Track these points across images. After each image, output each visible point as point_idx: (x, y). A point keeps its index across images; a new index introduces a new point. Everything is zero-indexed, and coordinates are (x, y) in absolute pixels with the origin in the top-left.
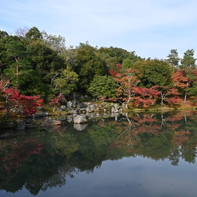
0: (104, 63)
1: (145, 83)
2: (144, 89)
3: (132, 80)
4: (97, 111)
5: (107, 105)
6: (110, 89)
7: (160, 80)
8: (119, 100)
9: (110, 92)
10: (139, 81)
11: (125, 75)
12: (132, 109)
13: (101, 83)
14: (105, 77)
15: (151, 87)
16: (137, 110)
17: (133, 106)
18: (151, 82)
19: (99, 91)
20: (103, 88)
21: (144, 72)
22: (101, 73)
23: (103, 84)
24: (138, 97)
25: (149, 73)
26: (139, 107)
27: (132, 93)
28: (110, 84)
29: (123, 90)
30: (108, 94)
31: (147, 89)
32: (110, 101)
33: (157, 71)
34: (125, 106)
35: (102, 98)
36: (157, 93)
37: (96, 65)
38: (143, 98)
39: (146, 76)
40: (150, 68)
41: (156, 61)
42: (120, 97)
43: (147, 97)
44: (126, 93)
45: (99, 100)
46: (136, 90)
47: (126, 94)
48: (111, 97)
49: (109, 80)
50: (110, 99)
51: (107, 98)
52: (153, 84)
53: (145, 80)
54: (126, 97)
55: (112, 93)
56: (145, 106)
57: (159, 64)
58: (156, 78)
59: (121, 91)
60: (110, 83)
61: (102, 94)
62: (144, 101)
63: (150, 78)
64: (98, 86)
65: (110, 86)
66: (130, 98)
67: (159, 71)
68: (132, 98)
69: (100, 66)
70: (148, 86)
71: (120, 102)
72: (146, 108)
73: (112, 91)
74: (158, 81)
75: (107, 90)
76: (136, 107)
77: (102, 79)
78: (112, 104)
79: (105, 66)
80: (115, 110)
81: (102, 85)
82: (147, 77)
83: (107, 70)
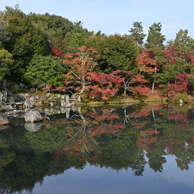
0: (46, 38)
1: (103, 66)
2: (102, 74)
3: (86, 62)
4: (39, 106)
5: (52, 97)
6: (55, 75)
7: (123, 62)
8: (70, 89)
9: (55, 79)
10: (96, 64)
11: (77, 56)
12: (86, 102)
13: (43, 67)
14: (48, 58)
15: (110, 72)
16: (93, 104)
17: (88, 98)
18: (111, 66)
19: (40, 78)
20: (46, 73)
21: (102, 51)
22: (42, 51)
23: (46, 67)
24: (96, 87)
25: (109, 54)
26: (95, 100)
27: (86, 80)
28: (56, 68)
29: (74, 76)
30: (53, 82)
31: (106, 75)
32: (57, 92)
33: (118, 51)
34: (77, 98)
35: (47, 87)
36: (120, 81)
37: (35, 41)
38: (101, 87)
39: (104, 57)
40: (109, 46)
41: (117, 37)
42: (69, 85)
43: (106, 85)
44: (79, 80)
45: (42, 91)
46: (93, 76)
47: (79, 82)
48: (58, 86)
49: (54, 63)
50: (57, 89)
51: (53, 87)
52: (115, 68)
53: (102, 62)
54: (78, 85)
55: (58, 80)
56: (104, 98)
57: (121, 42)
58: (117, 60)
59: (72, 77)
60: (56, 66)
61: (45, 82)
62: (103, 91)
63: (110, 61)
64: (38, 70)
65: (56, 70)
66: (84, 87)
67: (121, 51)
68: (88, 88)
69: (41, 43)
70: (107, 70)
71: (70, 93)
72: (106, 101)
73: (59, 77)
74: (121, 64)
75: (51, 76)
76: (92, 100)
77: (44, 60)
78: (59, 95)
79: (47, 43)
81: (45, 70)
82: (106, 59)
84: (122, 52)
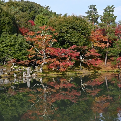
0: (13, 19)
1: (62, 42)
2: (61, 50)
3: (46, 39)
4: (5, 77)
5: (18, 69)
6: (20, 50)
7: (78, 39)
8: (32, 63)
9: (20, 54)
10: (55, 41)
11: (38, 34)
12: (47, 73)
13: (10, 43)
14: (15, 36)
15: (68, 47)
16: (53, 74)
17: (49, 70)
18: (69, 42)
19: (7, 53)
20: (12, 49)
21: (61, 30)
22: (9, 30)
23: (12, 44)
24: (54, 60)
25: (67, 32)
26: (55, 71)
27: (46, 55)
28: (21, 44)
29: (36, 51)
30: (18, 56)
31: (64, 50)
32: (21, 65)
33: (74, 29)
34: (39, 70)
35: (12, 61)
36: (75, 55)
37: (3, 22)
38: (59, 61)
39: (63, 34)
40: (66, 26)
41: (74, 17)
42: (32, 59)
43: (64, 59)
44: (40, 54)
45: (8, 63)
46: (51, 50)
47: (40, 56)
48: (23, 59)
49: (20, 40)
50: (21, 62)
51: (18, 60)
52: (71, 44)
53: (61, 39)
54: (40, 59)
55: (23, 54)
56: (61, 69)
57: (76, 21)
58: (73, 37)
59: (34, 52)
60: (21, 43)
61: (12, 56)
62: (61, 64)
63: (67, 38)
64: (6, 46)
65: (21, 46)
66: (44, 61)
67: (76, 29)
68: (47, 61)
69: (9, 23)
70: (65, 46)
71: (33, 65)
72: (63, 72)
73: (24, 52)
74: (76, 41)
75: (16, 52)
76: (52, 71)
77: (11, 38)
78: (24, 68)
79: (15, 23)
80: (28, 75)
81: (12, 46)
82: (64, 36)
83: (17, 27)
84: (78, 30)
